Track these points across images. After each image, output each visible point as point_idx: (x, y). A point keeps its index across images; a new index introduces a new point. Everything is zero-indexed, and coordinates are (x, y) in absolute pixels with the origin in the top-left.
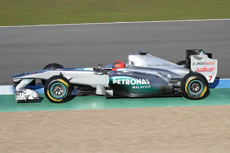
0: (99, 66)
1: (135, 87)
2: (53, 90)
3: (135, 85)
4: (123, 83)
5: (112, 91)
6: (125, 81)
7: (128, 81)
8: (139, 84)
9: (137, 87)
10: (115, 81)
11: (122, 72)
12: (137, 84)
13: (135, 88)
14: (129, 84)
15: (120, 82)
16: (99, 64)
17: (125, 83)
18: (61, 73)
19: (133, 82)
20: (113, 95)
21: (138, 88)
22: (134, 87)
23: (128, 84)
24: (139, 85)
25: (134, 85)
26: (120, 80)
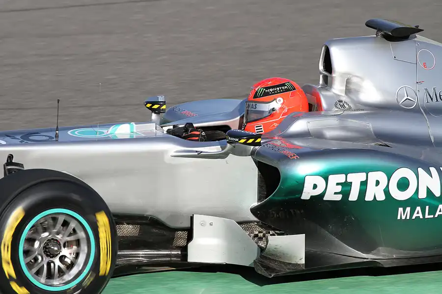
0: (154, 111)
1: (408, 209)
2: (27, 253)
3: (413, 202)
4: (354, 196)
5: (302, 237)
6: (364, 184)
7: (378, 183)
8: (429, 192)
9: (418, 209)
10: (315, 187)
11: (319, 135)
12: (423, 195)
13: (411, 215)
14: (381, 197)
15: (339, 189)
16: (153, 103)
17: (362, 193)
18: (11, 157)
19: (403, 185)
20: (303, 262)
21: (424, 213)
22: (403, 214)
23: (378, 199)
24: (428, 201)
25: (404, 204)
26: (341, 178)
